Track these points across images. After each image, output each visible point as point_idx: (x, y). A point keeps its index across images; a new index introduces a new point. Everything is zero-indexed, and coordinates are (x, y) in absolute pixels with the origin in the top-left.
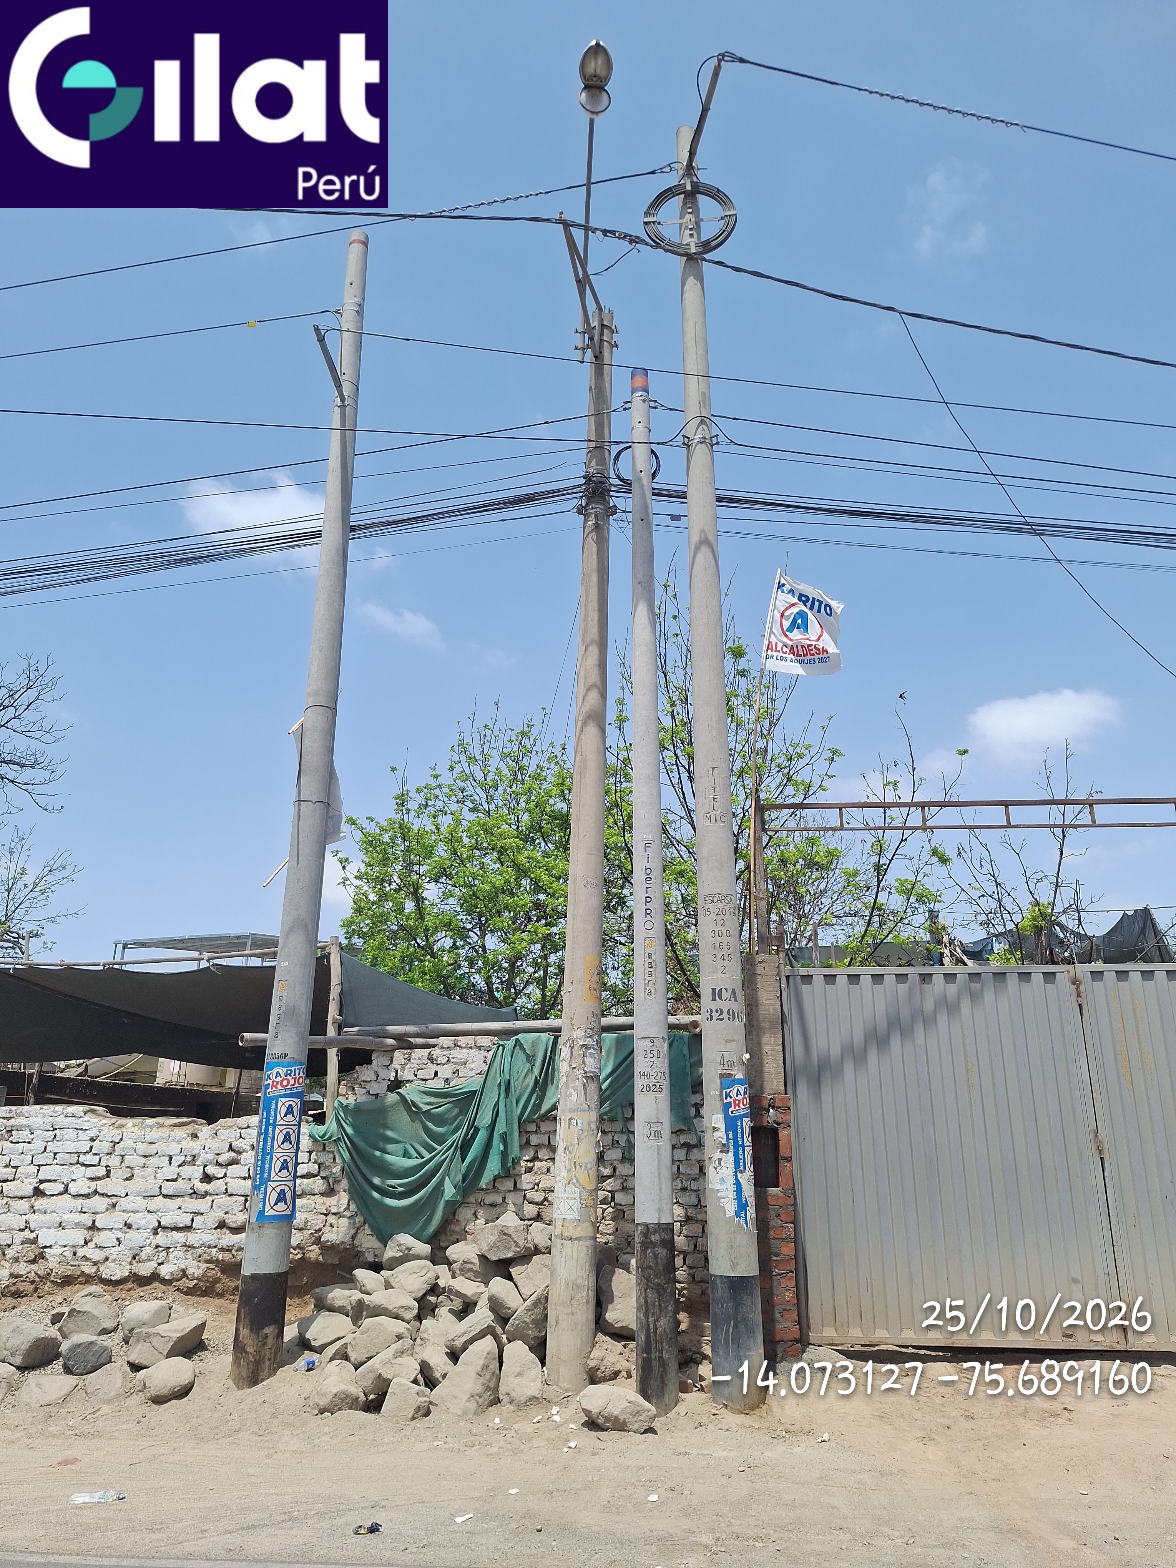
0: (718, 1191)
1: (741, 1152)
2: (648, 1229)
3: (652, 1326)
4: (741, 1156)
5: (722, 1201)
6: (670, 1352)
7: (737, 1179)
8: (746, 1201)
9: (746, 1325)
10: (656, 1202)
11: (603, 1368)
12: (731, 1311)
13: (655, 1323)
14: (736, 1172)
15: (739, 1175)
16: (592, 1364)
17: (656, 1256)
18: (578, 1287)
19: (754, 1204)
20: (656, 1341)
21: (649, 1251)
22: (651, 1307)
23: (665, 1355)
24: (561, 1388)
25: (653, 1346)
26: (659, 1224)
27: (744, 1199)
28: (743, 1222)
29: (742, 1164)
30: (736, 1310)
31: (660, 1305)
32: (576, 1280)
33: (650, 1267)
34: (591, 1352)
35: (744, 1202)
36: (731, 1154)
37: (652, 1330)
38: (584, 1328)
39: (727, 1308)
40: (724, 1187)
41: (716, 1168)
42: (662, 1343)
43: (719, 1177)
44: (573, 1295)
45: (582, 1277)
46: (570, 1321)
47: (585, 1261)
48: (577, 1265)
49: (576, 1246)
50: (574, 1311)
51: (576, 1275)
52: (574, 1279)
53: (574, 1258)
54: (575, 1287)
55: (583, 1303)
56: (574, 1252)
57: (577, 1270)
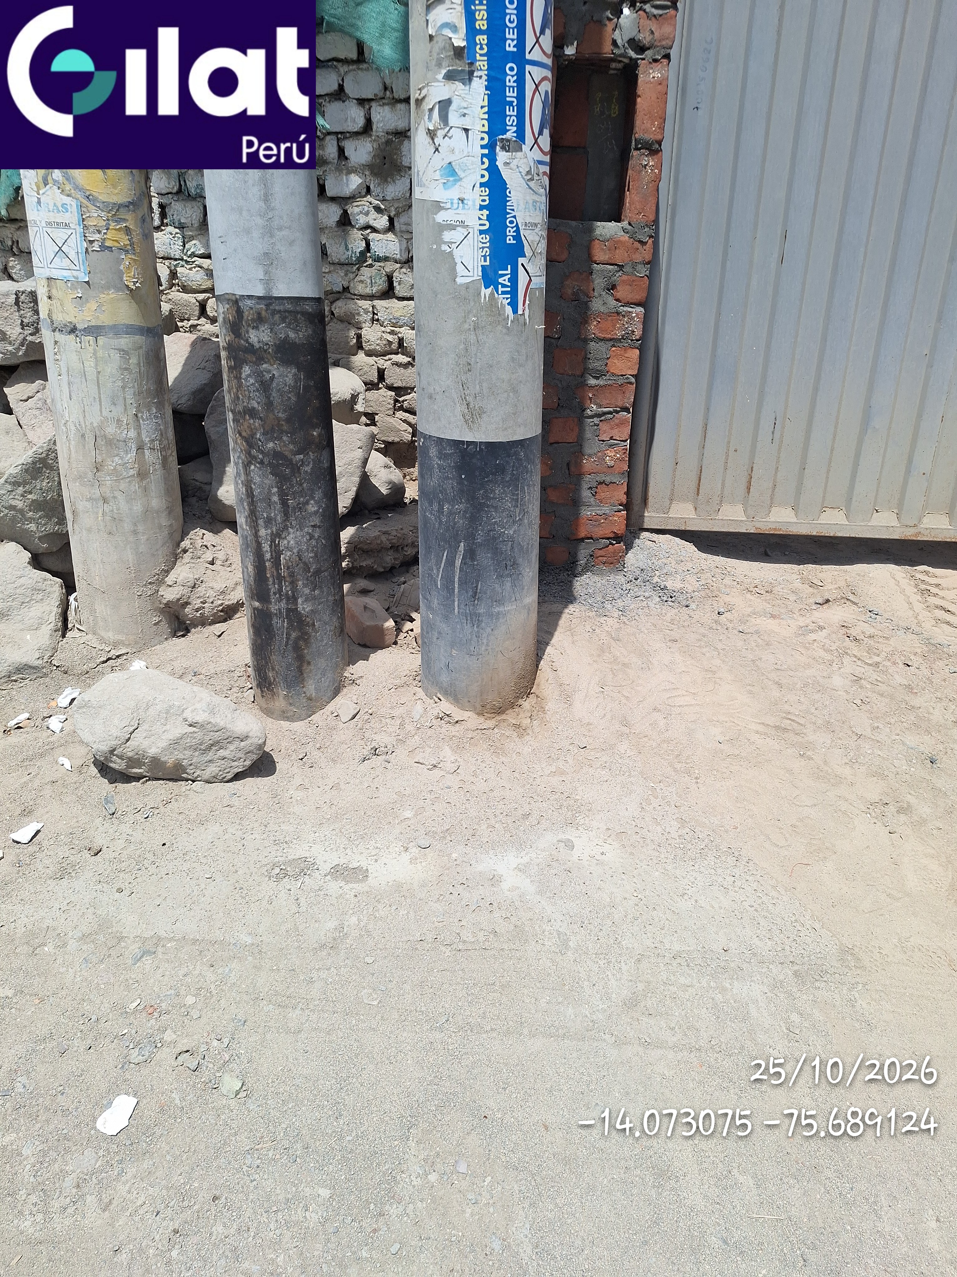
0: (438, 206)
1: (510, 80)
2: (239, 312)
3: (266, 547)
4: (511, 95)
5: (447, 236)
6: (314, 598)
7: (493, 170)
8: (517, 237)
9: (496, 552)
10: (256, 234)
11: (197, 603)
12: (461, 522)
13: (273, 541)
14: (491, 146)
15: (502, 157)
16: (169, 594)
17: (265, 386)
18: (110, 443)
19: (542, 247)
20: (280, 578)
21: (246, 370)
22: (261, 506)
23: (304, 607)
24: (102, 640)
25: (273, 588)
26: (268, 300)
27: (510, 232)
28: (503, 300)
29: (511, 120)
30: (474, 519)
31: (284, 503)
32: (100, 428)
33: (252, 413)
34: (167, 572)
35: (510, 241)
36: (479, 85)
37: (268, 556)
38: (140, 528)
39: (451, 513)
40: (454, 193)
41: (432, 134)
42: (293, 583)
43: (439, 161)
44: (100, 460)
45: (118, 420)
46: (100, 515)
47: (120, 384)
48: (100, 393)
49: (91, 349)
50: (108, 494)
51: (101, 415)
52: (95, 425)
53: (88, 378)
54: (103, 443)
55: (128, 477)
56: (87, 364)
57: (101, 405)
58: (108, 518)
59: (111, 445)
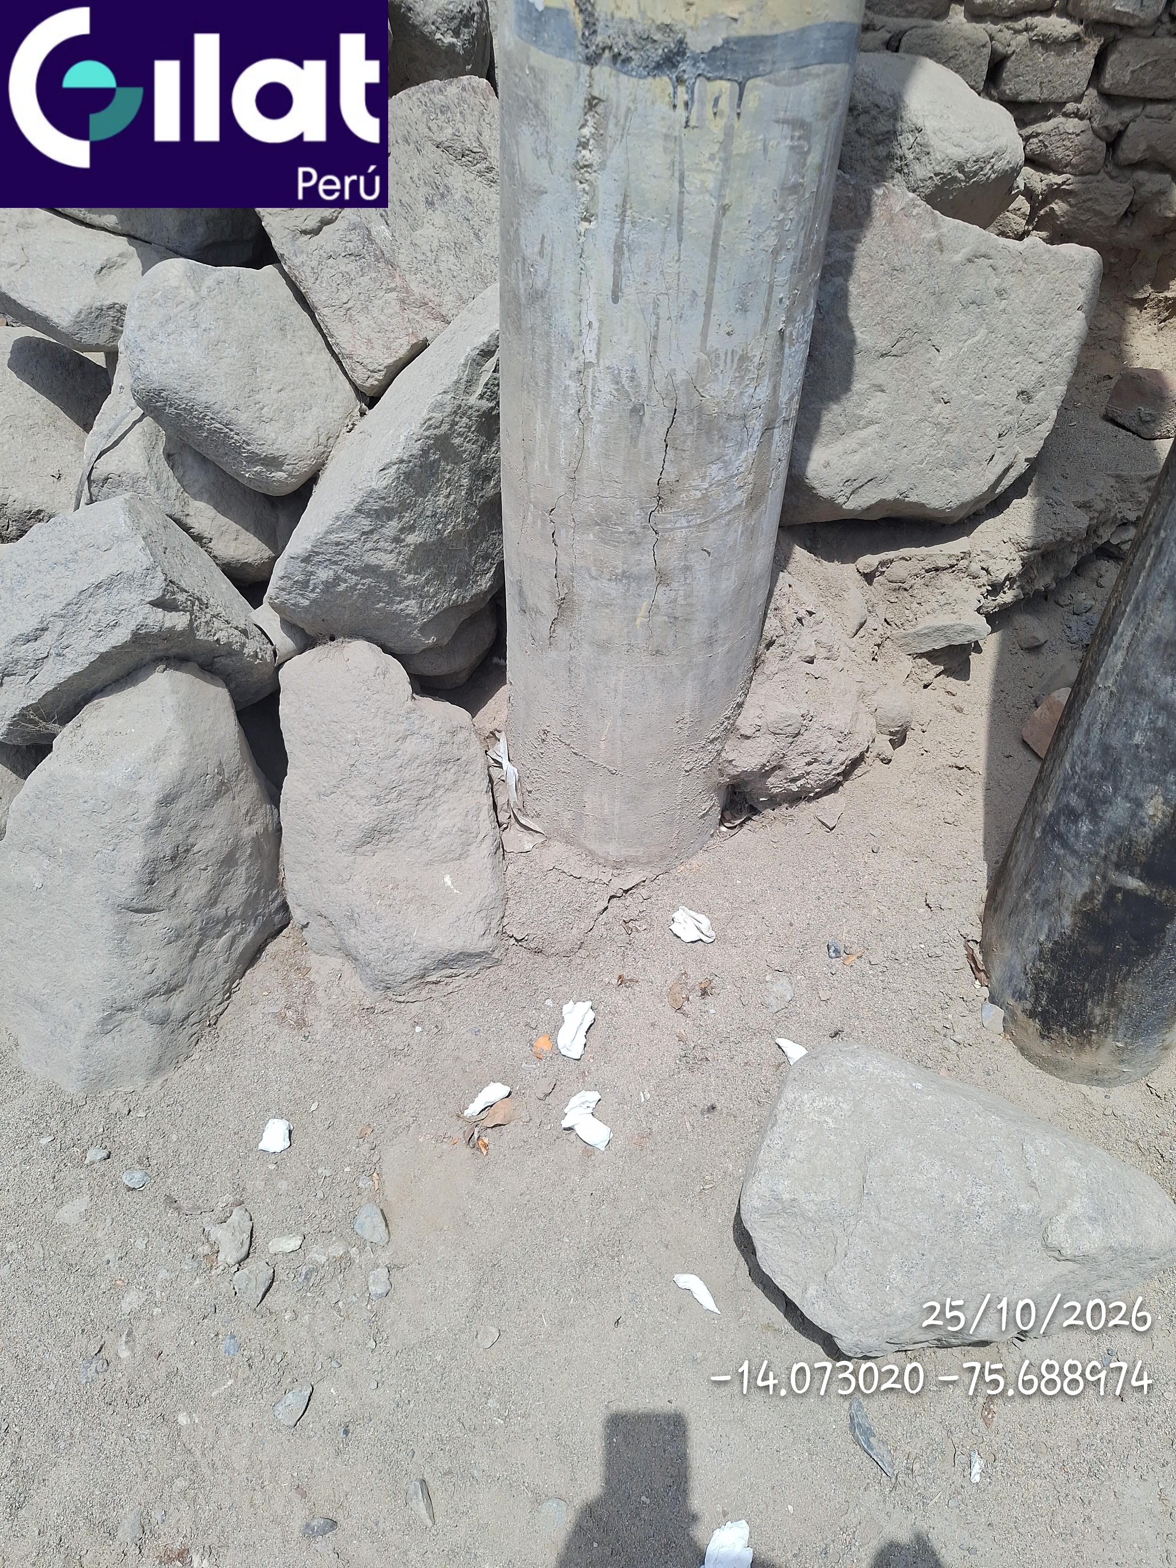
11: (797, 766)
18: (710, 426)
34: (741, 705)
38: (722, 629)
44: (673, 477)
45: (744, 358)
46: (642, 612)
47: (771, 241)
48: (712, 279)
49: (716, 128)
50: (675, 563)
51: (703, 349)
52: (681, 376)
53: (690, 229)
54: (689, 429)
55: (729, 513)
56: (694, 181)
57: (707, 315)
58: (660, 619)
59: (708, 433)
